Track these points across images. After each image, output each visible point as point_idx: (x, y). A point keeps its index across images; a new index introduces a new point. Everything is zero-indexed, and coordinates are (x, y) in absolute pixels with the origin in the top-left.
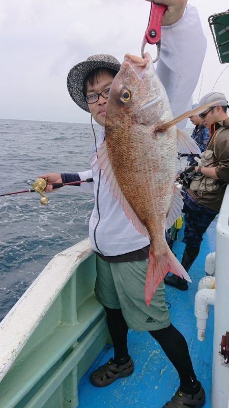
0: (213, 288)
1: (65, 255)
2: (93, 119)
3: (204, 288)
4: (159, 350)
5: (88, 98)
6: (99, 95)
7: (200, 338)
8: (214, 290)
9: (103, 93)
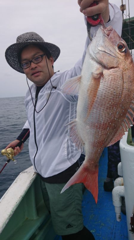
0: (123, 185)
1: (27, 172)
2: (28, 79)
3: (117, 186)
4: (95, 230)
5: (23, 65)
6: (31, 62)
7: (118, 220)
8: (123, 186)
9: (33, 60)
